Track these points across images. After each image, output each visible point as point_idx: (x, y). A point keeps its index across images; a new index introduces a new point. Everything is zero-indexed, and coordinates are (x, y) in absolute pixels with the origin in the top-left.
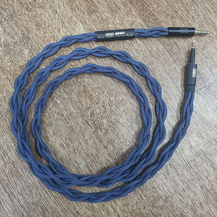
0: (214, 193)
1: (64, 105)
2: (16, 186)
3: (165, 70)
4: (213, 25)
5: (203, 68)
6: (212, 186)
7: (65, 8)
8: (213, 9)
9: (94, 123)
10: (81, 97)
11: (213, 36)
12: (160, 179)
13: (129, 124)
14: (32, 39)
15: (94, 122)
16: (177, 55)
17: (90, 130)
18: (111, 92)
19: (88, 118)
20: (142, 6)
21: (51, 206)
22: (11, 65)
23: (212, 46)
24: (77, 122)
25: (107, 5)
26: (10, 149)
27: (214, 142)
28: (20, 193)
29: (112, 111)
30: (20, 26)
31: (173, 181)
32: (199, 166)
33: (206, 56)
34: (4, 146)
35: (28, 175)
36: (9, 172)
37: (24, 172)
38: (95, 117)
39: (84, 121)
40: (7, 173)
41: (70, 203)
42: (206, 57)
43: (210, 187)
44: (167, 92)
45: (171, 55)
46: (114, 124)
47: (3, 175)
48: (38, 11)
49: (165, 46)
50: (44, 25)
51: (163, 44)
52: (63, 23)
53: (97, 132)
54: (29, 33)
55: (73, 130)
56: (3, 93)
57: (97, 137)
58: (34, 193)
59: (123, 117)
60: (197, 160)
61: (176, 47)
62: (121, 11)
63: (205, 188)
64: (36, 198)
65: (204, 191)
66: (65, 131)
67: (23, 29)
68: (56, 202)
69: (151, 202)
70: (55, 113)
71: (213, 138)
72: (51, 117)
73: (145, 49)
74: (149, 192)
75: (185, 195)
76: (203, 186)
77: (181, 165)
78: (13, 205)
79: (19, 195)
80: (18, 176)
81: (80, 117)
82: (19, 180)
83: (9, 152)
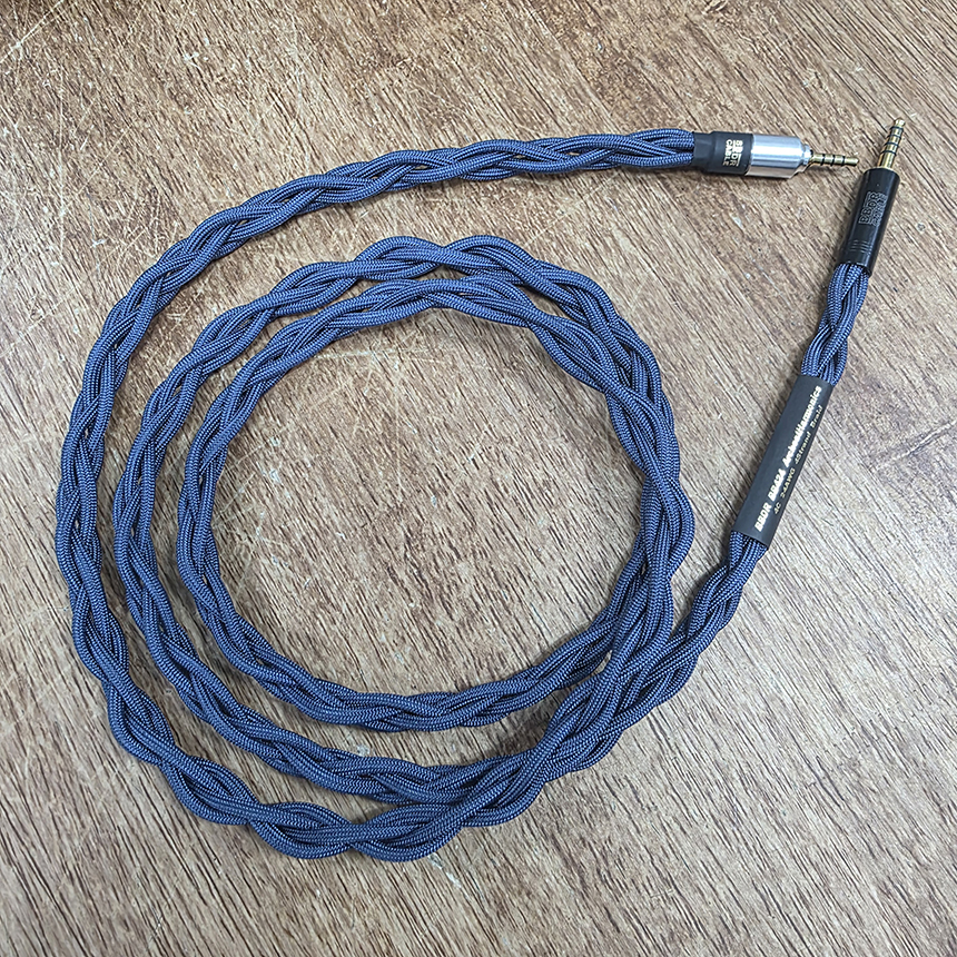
0: (938, 919)
1: (297, 493)
2: (56, 838)
3: (731, 366)
4: (940, 195)
5: (896, 366)
6: (933, 889)
7: (328, 100)
8: (937, 129)
9: (421, 577)
10: (370, 462)
11: (937, 238)
12: (700, 843)
13: (569, 588)
14: (184, 215)
15: (419, 572)
16: (788, 308)
17: (402, 607)
18: (501, 447)
19: (395, 553)
20: (645, 107)
21: (203, 938)
22: (86, 317)
23: (934, 280)
24: (346, 567)
25: (501, 96)
26: (50, 669)
27: (941, 687)
28: (73, 872)
29: (498, 529)
30: (139, 159)
31: (754, 854)
32: (874, 791)
33: (906, 317)
34: (24, 655)
35: (115, 793)
36: (33, 771)
37: (97, 778)
38: (424, 551)
39: (378, 564)
40: (23, 774)
41: (292, 931)
42: (909, 321)
43: (920, 892)
44: (737, 459)
45: (761, 308)
46: (507, 583)
47: (7, 785)
48: (218, 107)
49: (738, 271)
50: (238, 161)
51: (726, 263)
52: (318, 158)
53: (429, 615)
54: (175, 191)
55: (326, 603)
56: (42, 432)
57: (430, 637)
58: (134, 876)
59: (545, 556)
60: (866, 765)
61: (784, 277)
62: (559, 122)
63: (901, 894)
64: (142, 897)
65: (895, 907)
66: (293, 602)
67: (153, 173)
68: (226, 923)
69: (656, 946)
70: (256, 523)
71: (937, 671)
72: (237, 539)
73: (650, 276)
74: (647, 898)
75: (809, 922)
76: (890, 886)
77: (791, 783)
78: (35, 923)
79: (64, 880)
80: (69, 790)
81: (361, 548)
82: (72, 807)
83: (41, 684)
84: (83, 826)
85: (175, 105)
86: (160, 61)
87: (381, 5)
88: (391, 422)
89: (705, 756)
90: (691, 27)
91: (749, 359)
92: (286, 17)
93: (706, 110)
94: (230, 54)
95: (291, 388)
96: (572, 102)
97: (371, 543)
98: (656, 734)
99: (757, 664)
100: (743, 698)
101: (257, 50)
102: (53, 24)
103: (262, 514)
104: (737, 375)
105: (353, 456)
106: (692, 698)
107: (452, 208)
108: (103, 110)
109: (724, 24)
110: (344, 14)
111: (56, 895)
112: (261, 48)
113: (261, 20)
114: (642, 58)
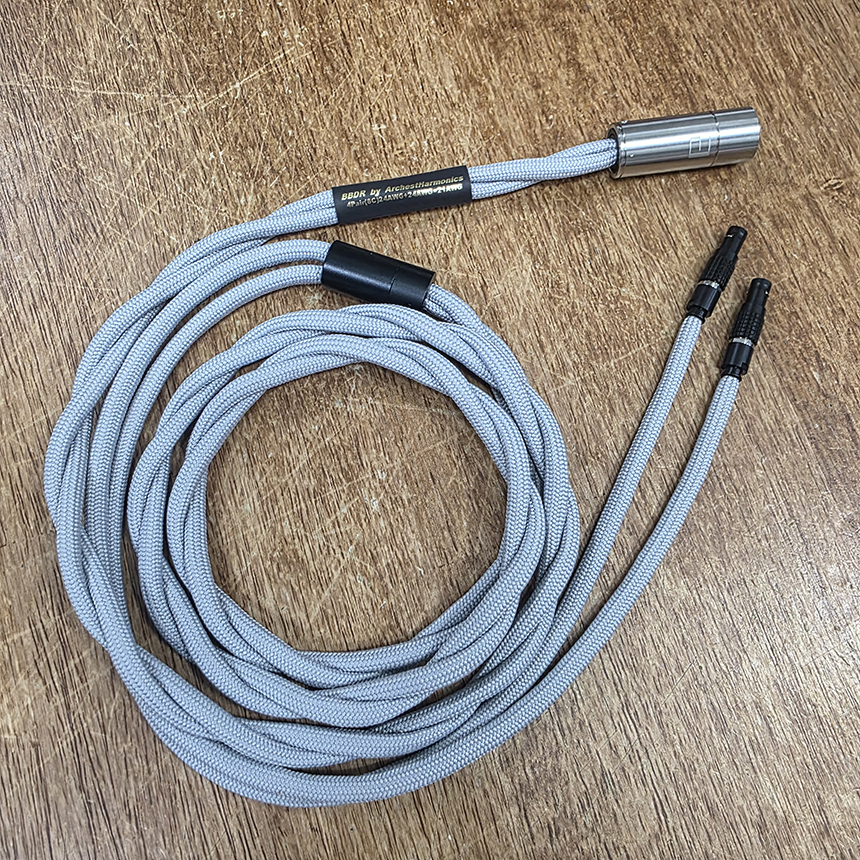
84: (149, 772)
85: (357, 166)
86: (352, 125)
87: (547, 120)
88: (483, 481)
89: (697, 844)
90: (808, 198)
91: (803, 499)
92: (466, 112)
93: (808, 272)
94: (412, 133)
95: (404, 430)
96: (693, 239)
97: (445, 583)
98: (658, 814)
99: (759, 773)
100: (741, 802)
101: (435, 135)
102: (270, 74)
103: (358, 536)
104: (790, 510)
105: (444, 503)
106: (696, 790)
107: (573, 308)
108: (296, 156)
109: (837, 201)
110: (515, 120)
111: (114, 828)
112: (439, 134)
113: (444, 110)
114: (761, 215)
